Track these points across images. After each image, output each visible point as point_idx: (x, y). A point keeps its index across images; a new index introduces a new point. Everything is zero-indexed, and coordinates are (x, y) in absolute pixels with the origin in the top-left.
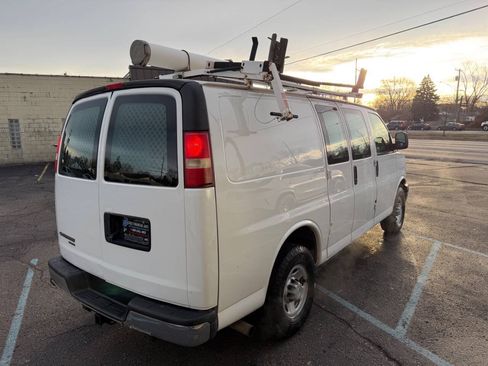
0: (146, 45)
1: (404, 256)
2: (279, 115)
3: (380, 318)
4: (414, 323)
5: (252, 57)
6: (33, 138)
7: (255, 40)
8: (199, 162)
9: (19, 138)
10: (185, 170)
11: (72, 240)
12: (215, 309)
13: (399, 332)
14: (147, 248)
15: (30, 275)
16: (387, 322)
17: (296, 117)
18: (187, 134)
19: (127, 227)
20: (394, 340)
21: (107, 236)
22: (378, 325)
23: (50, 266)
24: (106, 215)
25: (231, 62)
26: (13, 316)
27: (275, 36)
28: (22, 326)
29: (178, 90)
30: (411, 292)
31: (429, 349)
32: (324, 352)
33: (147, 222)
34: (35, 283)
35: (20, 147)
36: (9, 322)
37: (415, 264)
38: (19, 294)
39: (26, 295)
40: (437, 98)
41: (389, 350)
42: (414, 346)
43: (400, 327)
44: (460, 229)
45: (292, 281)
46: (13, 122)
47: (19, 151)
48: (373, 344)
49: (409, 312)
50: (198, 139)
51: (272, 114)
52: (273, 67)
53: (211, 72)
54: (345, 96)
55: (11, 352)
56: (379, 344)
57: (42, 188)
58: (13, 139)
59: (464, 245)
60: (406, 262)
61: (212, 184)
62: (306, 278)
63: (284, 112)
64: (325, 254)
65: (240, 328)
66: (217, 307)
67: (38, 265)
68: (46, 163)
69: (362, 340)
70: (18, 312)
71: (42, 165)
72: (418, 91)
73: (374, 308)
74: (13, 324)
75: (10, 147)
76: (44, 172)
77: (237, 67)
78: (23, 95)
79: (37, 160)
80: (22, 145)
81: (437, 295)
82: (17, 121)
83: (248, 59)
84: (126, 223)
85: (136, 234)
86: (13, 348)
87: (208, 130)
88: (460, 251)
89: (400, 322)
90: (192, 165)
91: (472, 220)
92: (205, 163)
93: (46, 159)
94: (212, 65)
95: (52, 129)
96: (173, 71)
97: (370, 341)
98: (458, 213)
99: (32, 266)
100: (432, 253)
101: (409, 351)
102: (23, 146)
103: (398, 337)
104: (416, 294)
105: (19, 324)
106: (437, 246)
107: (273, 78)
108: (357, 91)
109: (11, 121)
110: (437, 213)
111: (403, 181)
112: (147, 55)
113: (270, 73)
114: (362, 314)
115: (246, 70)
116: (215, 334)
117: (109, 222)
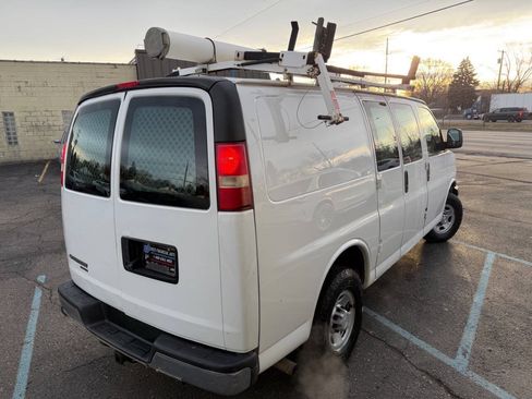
0: (164, 34)
1: (456, 271)
2: (328, 118)
3: (436, 345)
4: (475, 351)
5: (291, 46)
6: (30, 134)
7: (295, 25)
8: (235, 180)
9: (15, 134)
10: (218, 190)
11: (84, 266)
12: (256, 350)
13: (460, 363)
14: (174, 280)
15: (38, 294)
16: (445, 351)
17: (347, 119)
18: (219, 146)
19: (150, 253)
20: (454, 372)
21: (125, 264)
22: (435, 355)
23: (61, 294)
24: (124, 240)
25: (264, 51)
26: (22, 344)
27: (321, 20)
28: (33, 357)
29: (208, 91)
30: (468, 314)
31: (497, 384)
32: (378, 388)
33: (174, 250)
34: (44, 306)
35: (16, 143)
36: (19, 352)
37: (469, 280)
38: (27, 319)
39: (35, 319)
40: (476, 83)
41: (451, 385)
42: (479, 380)
43: (460, 357)
44: (515, 237)
45: (338, 310)
46: (8, 115)
47: (16, 148)
48: (432, 377)
49: (469, 337)
50: (234, 151)
51: (320, 117)
52: (319, 58)
53: (243, 65)
54: (394, 89)
55: (23, 390)
56: (438, 377)
57: (44, 191)
58: (9, 134)
59: (521, 256)
60: (458, 277)
61: (251, 206)
62: (352, 303)
63: (333, 115)
64: (373, 274)
65: (283, 368)
66: (258, 348)
67: (46, 282)
68: (46, 161)
69: (418, 373)
70: (27, 339)
71: (41, 163)
72: (455, 76)
73: (429, 333)
74: (23, 355)
75: (6, 144)
76: (45, 171)
77: (274, 58)
78: (18, 85)
79: (36, 158)
80: (19, 140)
81: (498, 317)
82: (12, 114)
83: (286, 49)
84: (147, 249)
85: (160, 263)
86: (25, 384)
87: (244, 141)
88: (517, 263)
89: (460, 351)
90: (227, 183)
91: (527, 226)
92: (243, 181)
93: (46, 157)
94: (242, 56)
95: (51, 123)
96: (194, 64)
97: (427, 373)
98: (510, 218)
99: (40, 284)
100: (486, 266)
101: (474, 385)
102: (20, 143)
103: (459, 369)
104: (474, 317)
105: (30, 356)
106: (491, 257)
107: (319, 73)
108: (408, 83)
109: (5, 114)
110: (487, 218)
111: (454, 184)
112: (166, 46)
113: (316, 66)
114: (415, 340)
115: (285, 62)
116: (256, 378)
117: (127, 247)
